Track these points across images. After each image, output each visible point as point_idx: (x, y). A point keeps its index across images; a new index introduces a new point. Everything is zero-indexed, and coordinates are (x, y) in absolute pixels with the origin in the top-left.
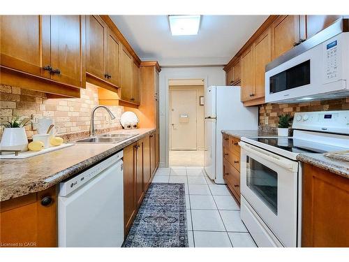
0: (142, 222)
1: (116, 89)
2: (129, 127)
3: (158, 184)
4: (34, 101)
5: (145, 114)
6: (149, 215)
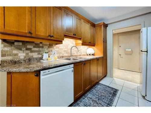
0: (86, 98)
1: (80, 39)
2: (90, 55)
3: (102, 84)
4: (52, 46)
5: (98, 49)
6: (91, 97)
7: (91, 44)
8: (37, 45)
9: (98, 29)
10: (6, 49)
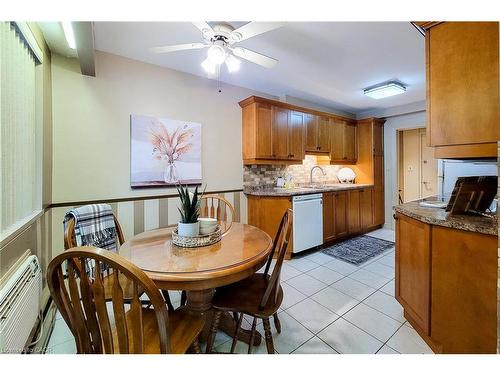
1: (327, 153)
2: (345, 181)
3: (370, 237)
5: (362, 170)
7: (350, 160)
8: (269, 168)
9: (363, 128)
10: (247, 173)
